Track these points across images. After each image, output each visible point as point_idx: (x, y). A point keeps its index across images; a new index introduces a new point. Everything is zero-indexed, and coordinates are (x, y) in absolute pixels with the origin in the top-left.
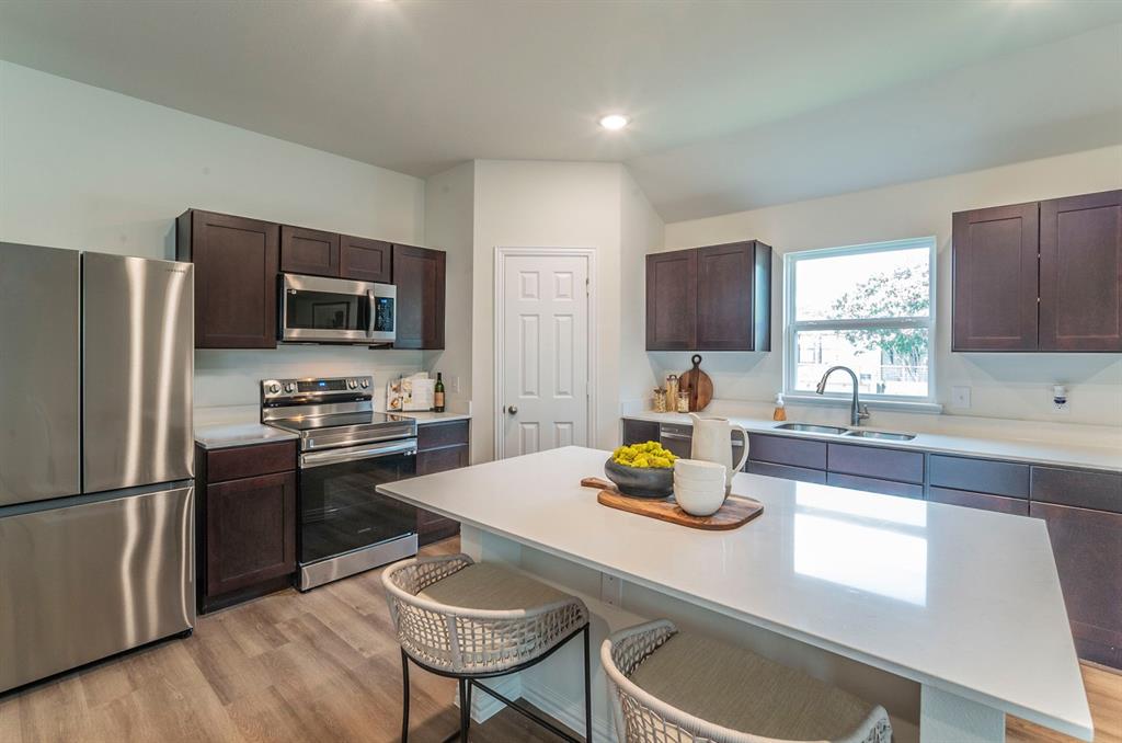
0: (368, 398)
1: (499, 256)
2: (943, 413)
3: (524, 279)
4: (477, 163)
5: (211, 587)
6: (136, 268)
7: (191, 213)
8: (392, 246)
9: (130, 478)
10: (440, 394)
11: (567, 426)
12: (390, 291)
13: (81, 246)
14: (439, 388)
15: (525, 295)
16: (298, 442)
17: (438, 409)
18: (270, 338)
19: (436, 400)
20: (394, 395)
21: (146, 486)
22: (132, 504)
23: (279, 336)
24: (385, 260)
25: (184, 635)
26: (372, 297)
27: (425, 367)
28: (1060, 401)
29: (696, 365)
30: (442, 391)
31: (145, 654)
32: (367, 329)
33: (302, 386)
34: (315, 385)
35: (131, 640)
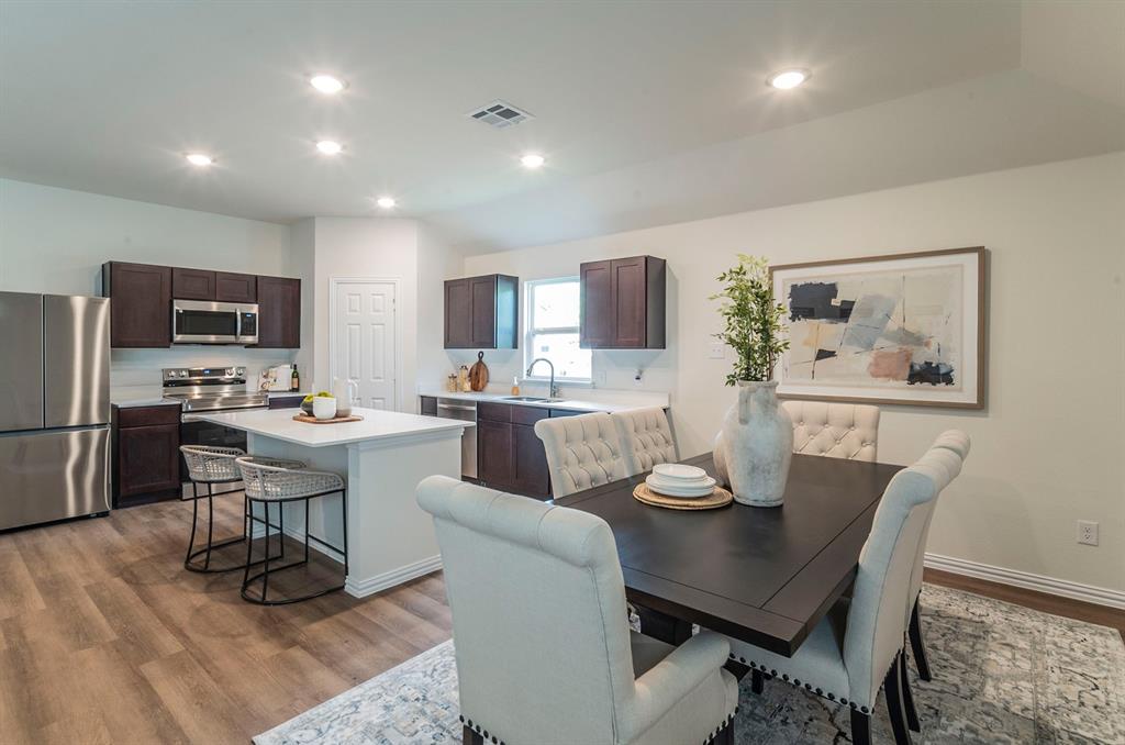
0: (243, 382)
1: (333, 284)
2: (594, 388)
3: (350, 300)
4: (317, 220)
5: (123, 492)
6: (79, 303)
7: (111, 263)
8: (256, 277)
9: (74, 419)
10: (296, 380)
11: (380, 401)
12: (254, 309)
13: (43, 292)
14: (295, 375)
15: (351, 310)
16: (181, 405)
17: (294, 390)
18: (166, 342)
19: (293, 383)
20: (263, 380)
21: (85, 425)
22: (75, 436)
23: (171, 340)
24: (251, 287)
25: (104, 514)
26: (239, 313)
27: (289, 360)
28: (638, 378)
29: (480, 358)
30: (297, 377)
31: (81, 522)
32: (236, 334)
33: (191, 373)
34: (200, 373)
35: (72, 512)
